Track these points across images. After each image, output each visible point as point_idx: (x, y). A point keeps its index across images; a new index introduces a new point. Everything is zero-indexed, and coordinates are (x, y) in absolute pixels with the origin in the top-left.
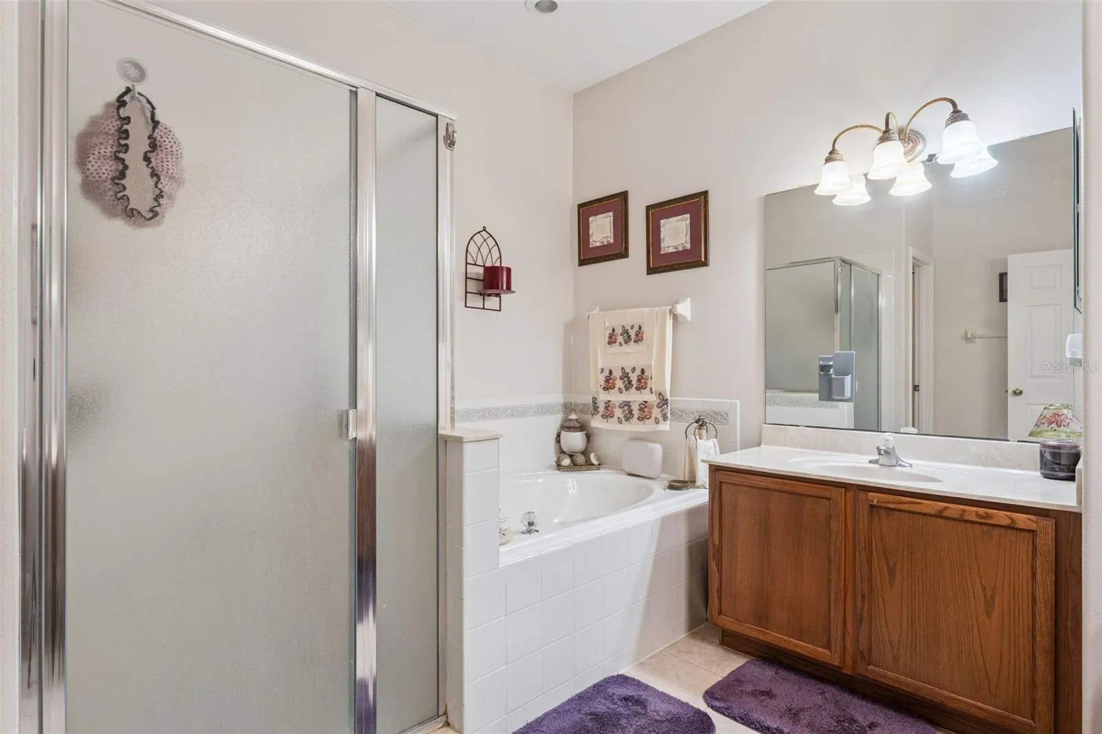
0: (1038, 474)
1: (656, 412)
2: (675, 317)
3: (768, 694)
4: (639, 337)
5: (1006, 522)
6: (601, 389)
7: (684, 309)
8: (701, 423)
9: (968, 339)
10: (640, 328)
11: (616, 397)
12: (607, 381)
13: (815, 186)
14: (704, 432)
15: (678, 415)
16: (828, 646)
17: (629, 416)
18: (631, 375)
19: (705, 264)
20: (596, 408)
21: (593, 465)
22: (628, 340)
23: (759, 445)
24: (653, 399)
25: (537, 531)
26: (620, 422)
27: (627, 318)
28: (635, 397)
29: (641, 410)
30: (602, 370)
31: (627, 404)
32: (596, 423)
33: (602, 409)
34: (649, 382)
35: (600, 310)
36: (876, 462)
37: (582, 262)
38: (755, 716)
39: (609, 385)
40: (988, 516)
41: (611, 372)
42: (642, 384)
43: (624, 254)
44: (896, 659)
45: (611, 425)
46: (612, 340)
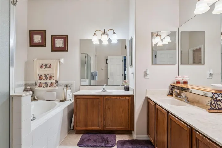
0: (124, 90)
1: (55, 85)
2: (60, 62)
3: (89, 139)
4: (50, 66)
5: (125, 98)
6: (38, 80)
7: (62, 61)
8: (67, 86)
9: (102, 69)
10: (50, 64)
11: (42, 81)
12: (40, 77)
13: (92, 39)
14: (68, 88)
15: (60, 85)
16: (99, 126)
17: (47, 86)
18: (47, 76)
19: (67, 51)
20: (36, 85)
21: (36, 99)
22: (47, 67)
23: (79, 90)
24: (54, 81)
25: (36, 119)
26: (44, 88)
27: (47, 62)
28: (49, 81)
29: (50, 84)
30: (38, 75)
31: (46, 83)
32: (37, 88)
33: (38, 85)
34: (53, 78)
35: (37, 59)
36: (102, 91)
37: (30, 46)
38: (89, 145)
39: (40, 78)
40: (123, 98)
41: (41, 75)
42: (51, 78)
43: (45, 46)
44: (110, 125)
45: (41, 88)
46: (42, 67)
